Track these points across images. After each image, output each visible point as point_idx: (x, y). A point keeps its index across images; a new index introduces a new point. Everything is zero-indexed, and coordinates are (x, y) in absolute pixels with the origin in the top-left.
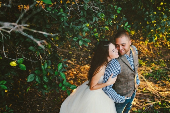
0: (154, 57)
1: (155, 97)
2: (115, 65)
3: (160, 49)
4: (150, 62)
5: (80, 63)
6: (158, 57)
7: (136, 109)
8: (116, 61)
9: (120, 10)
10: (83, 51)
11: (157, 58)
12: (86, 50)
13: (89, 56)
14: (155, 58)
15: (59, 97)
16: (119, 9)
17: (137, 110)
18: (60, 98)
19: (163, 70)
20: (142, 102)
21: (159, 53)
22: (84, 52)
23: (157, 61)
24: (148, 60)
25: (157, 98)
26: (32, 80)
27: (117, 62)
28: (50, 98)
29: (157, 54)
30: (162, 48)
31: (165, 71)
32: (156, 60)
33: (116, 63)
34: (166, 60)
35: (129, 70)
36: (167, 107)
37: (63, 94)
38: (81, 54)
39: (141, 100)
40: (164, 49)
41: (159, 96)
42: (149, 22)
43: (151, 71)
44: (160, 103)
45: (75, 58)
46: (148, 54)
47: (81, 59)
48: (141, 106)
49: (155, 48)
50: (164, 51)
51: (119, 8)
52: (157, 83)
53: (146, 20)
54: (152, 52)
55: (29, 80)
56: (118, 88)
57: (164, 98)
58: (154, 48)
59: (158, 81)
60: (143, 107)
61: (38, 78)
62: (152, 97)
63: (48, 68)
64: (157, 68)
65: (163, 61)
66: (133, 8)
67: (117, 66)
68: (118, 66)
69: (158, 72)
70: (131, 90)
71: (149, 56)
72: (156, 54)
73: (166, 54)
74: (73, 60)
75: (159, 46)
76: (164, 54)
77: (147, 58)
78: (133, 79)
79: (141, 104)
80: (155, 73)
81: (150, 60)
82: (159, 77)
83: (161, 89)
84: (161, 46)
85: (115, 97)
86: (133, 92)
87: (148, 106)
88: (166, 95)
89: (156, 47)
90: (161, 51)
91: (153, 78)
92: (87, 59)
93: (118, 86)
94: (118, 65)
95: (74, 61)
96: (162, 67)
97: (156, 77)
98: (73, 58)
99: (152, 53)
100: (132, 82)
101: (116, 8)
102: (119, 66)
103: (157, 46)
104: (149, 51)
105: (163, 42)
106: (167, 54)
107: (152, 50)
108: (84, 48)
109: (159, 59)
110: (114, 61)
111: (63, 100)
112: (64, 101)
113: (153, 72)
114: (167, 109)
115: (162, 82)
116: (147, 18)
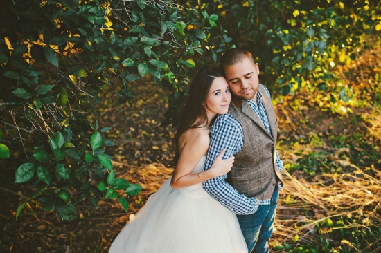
0: (295, 129)
1: (316, 210)
2: (230, 128)
3: (305, 113)
4: (290, 142)
5: (136, 162)
6: (303, 129)
7: (280, 242)
8: (230, 118)
9: (216, 19)
10: (138, 137)
11: (302, 131)
12: (145, 135)
13: (152, 145)
14: (298, 132)
15: (95, 243)
16: (213, 17)
17: (283, 244)
18: (99, 244)
19: (321, 153)
20: (289, 224)
21: (304, 122)
22: (140, 138)
23: (304, 137)
24: (285, 138)
25: (319, 213)
26: (28, 178)
27: (233, 120)
28: (74, 247)
29: (301, 123)
30: (309, 111)
31: (325, 154)
32: (301, 136)
33: (231, 122)
34: (321, 134)
35: (262, 136)
36: (346, 227)
37: (105, 234)
38: (134, 144)
39: (287, 221)
40: (312, 112)
41: (323, 207)
42: (277, 50)
43: (296, 158)
44: (330, 222)
45: (121, 155)
46: (282, 126)
47: (136, 154)
48: (289, 233)
49: (293, 112)
50: (314, 116)
51: (212, 15)
52: (314, 181)
53: (271, 44)
54: (289, 120)
55: (19, 180)
56: (241, 181)
57: (335, 209)
58: (291, 114)
59: (314, 177)
60: (294, 235)
61: (44, 172)
62: (309, 211)
63: (67, 146)
64: (307, 150)
65: (316, 135)
66: (239, 24)
67: (233, 129)
68: (236, 130)
69: (311, 159)
70: (269, 183)
71: (285, 129)
72: (297, 123)
73: (318, 121)
74: (119, 157)
75: (301, 108)
76: (315, 122)
77: (282, 133)
78: (271, 154)
79: (288, 229)
80: (305, 162)
81: (287, 137)
82: (315, 169)
83: (326, 192)
84: (306, 108)
85: (233, 201)
86: (274, 187)
87: (305, 233)
88: (339, 201)
89: (296, 111)
90: (307, 117)
91: (303, 172)
92: (151, 153)
93: (239, 178)
94: (237, 127)
95: (122, 160)
96: (316, 148)
97: (309, 170)
98: (118, 154)
99: (289, 124)
100: (270, 162)
101: (205, 17)
102: (239, 129)
103: (297, 107)
104: (282, 121)
105: (307, 98)
106: (322, 121)
107: (288, 118)
108: (140, 131)
109: (307, 134)
110: (225, 119)
111: (106, 248)
112: (109, 248)
113: (300, 159)
114: (348, 232)
115: (323, 178)
116: (272, 39)
